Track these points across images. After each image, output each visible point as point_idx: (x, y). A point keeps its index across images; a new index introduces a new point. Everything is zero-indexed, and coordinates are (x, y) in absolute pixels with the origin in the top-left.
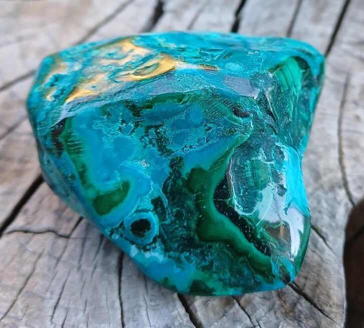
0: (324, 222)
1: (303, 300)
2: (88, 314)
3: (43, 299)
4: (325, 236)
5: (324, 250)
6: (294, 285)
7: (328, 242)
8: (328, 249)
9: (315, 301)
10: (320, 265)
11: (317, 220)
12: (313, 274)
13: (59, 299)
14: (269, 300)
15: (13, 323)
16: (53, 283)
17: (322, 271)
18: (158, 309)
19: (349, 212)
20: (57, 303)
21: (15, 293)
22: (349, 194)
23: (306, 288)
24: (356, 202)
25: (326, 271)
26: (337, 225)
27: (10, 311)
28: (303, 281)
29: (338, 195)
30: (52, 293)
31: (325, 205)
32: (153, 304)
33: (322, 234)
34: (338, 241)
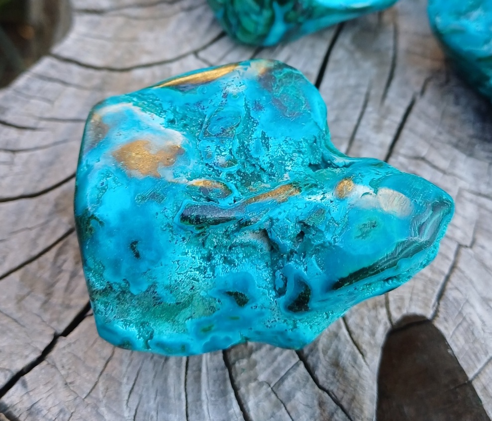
0: (365, 338)
1: (340, 411)
2: (158, 403)
3: (120, 384)
4: (364, 353)
5: (362, 366)
6: (333, 396)
7: (366, 359)
8: (366, 366)
9: (350, 413)
10: (357, 381)
11: (359, 336)
12: (351, 388)
13: (134, 385)
14: (311, 408)
15: (95, 404)
16: (130, 369)
17: (358, 387)
18: (216, 405)
19: (387, 332)
20: (132, 388)
21: (97, 375)
22: (389, 314)
23: (343, 400)
24: (394, 322)
25: (362, 386)
26: (376, 343)
27: (93, 391)
28: (341, 393)
29: (380, 313)
30: (128, 379)
31: (367, 322)
32: (213, 399)
33: (362, 350)
34: (374, 359)
